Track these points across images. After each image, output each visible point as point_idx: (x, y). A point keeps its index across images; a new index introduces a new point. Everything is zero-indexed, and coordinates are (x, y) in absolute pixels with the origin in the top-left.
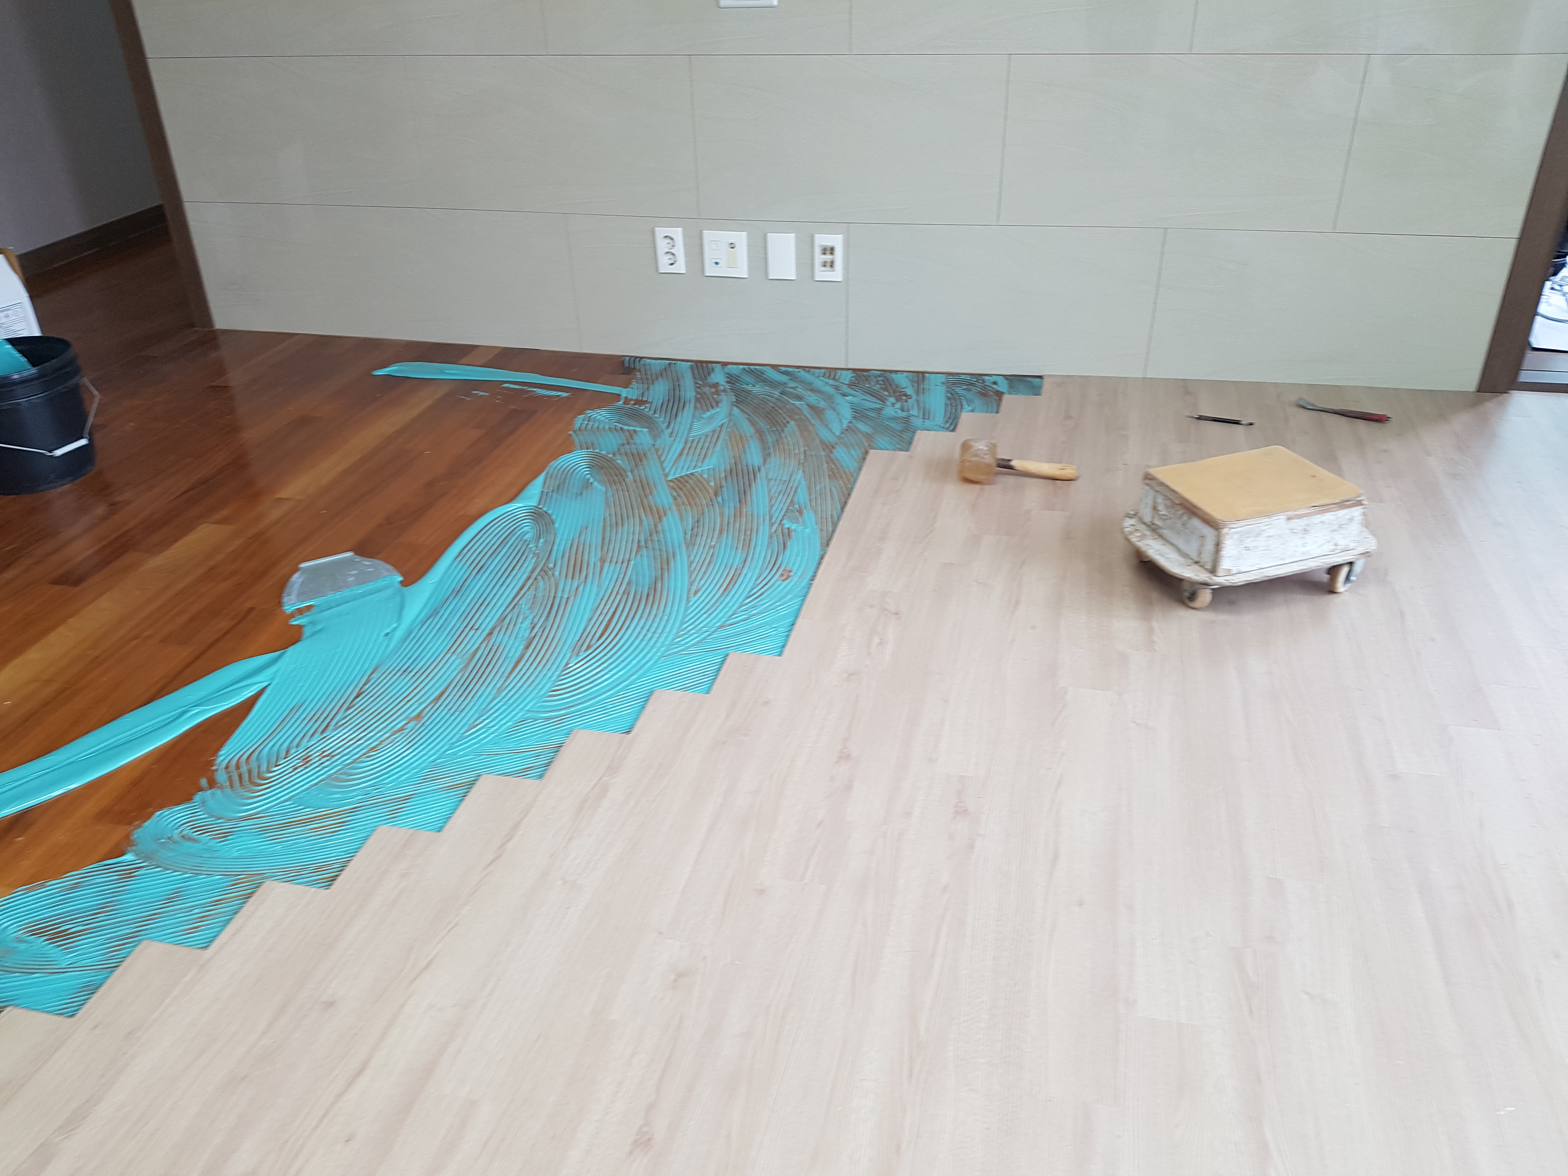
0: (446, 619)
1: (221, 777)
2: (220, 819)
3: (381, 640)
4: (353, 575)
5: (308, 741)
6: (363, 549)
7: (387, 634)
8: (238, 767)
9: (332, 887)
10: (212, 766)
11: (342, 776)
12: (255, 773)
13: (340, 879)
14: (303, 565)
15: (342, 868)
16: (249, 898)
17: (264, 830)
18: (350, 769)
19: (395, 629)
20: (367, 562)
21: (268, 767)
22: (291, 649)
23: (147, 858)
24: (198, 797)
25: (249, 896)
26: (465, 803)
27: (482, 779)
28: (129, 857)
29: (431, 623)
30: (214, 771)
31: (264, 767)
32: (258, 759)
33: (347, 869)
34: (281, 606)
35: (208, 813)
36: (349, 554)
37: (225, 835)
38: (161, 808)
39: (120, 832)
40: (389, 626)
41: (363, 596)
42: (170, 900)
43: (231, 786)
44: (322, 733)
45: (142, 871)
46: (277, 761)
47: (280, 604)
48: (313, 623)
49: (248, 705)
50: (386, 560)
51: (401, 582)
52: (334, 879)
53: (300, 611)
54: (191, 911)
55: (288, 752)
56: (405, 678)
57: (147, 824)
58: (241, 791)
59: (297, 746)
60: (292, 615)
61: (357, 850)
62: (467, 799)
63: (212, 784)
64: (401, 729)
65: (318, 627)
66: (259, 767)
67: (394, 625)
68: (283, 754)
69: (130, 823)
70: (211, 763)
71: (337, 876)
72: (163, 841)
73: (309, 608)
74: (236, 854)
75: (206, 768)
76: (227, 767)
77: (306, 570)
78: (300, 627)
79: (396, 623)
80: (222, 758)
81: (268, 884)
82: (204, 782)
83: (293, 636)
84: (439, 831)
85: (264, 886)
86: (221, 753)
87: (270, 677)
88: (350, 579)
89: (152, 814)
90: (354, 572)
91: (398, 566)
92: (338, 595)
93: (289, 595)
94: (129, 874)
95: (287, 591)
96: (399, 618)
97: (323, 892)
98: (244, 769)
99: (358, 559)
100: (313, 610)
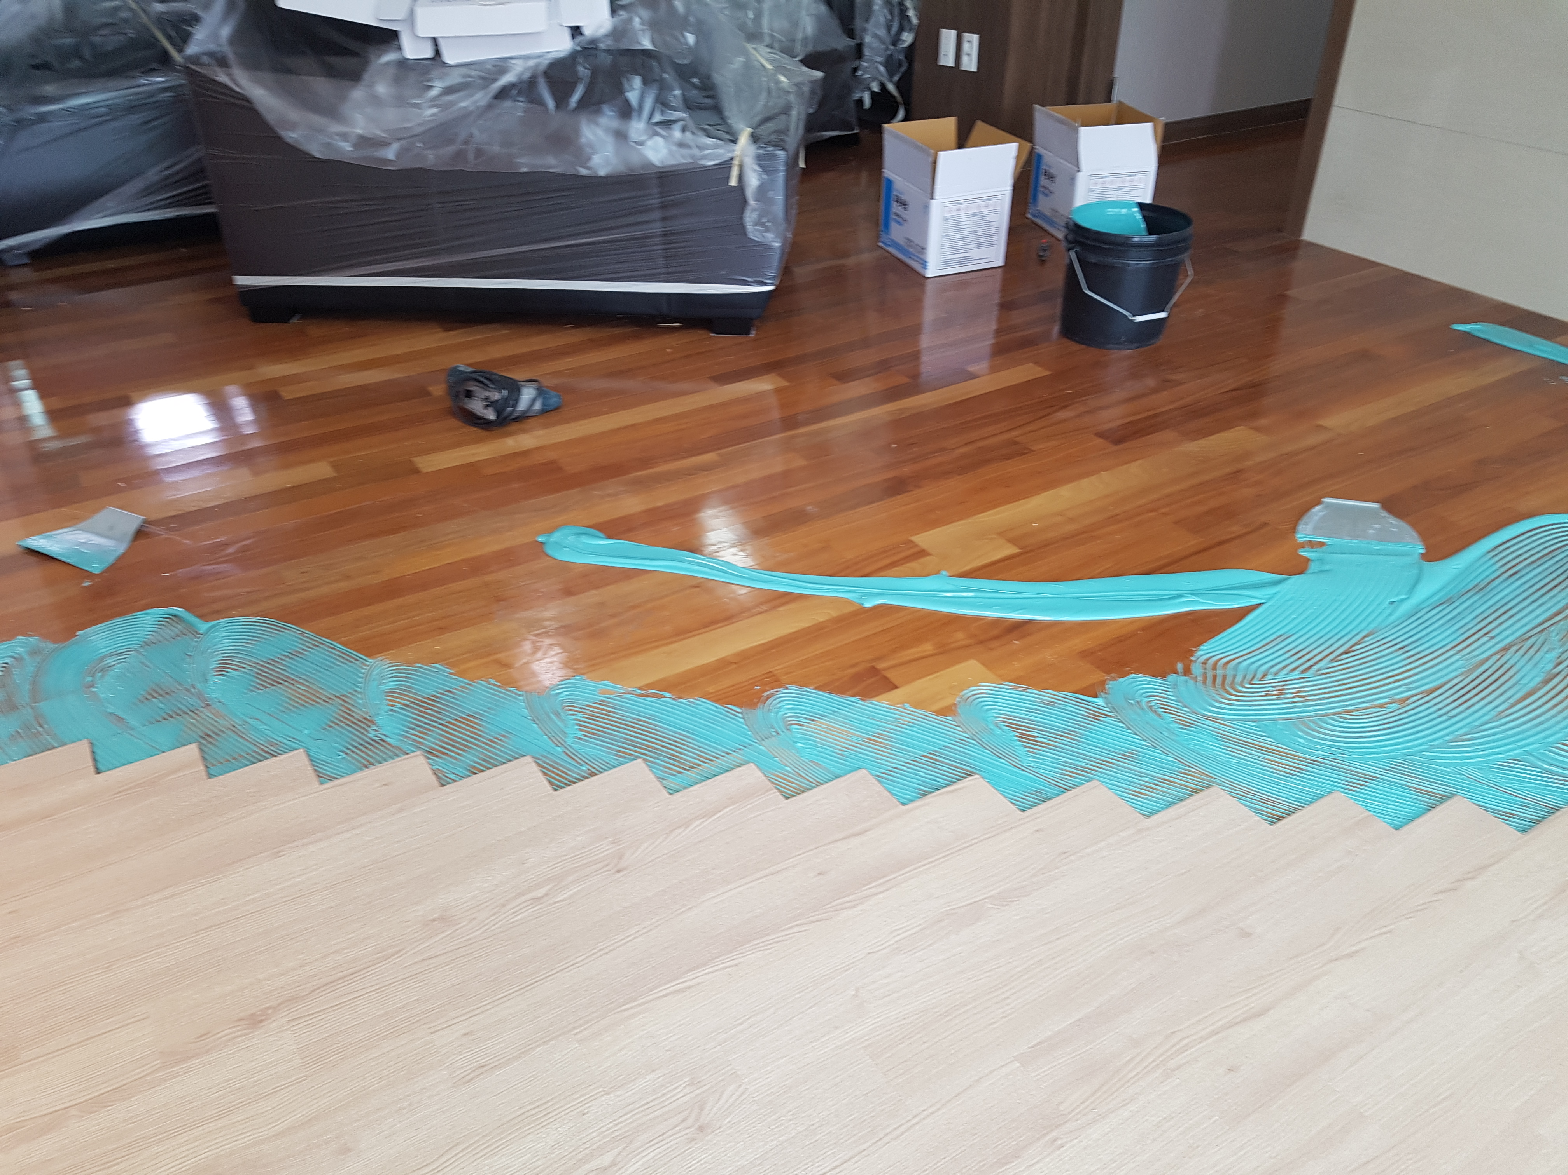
0: (1459, 613)
1: (1196, 669)
2: (1186, 707)
3: (1383, 607)
4: (1375, 529)
5: (1287, 674)
6: (1391, 505)
7: (1392, 603)
8: (1214, 667)
9: (1276, 826)
10: (1192, 656)
11: (1311, 724)
12: (1228, 680)
13: (1284, 821)
14: (1326, 500)
15: (1290, 813)
16: (1197, 793)
17: (1223, 738)
18: (1322, 721)
19: (1402, 601)
20: (1393, 520)
21: (1242, 681)
22: (1295, 578)
23: (1114, 710)
24: (1172, 677)
25: (1196, 792)
26: (1430, 814)
27: (1455, 799)
28: (1100, 701)
29: (1443, 610)
30: (1191, 661)
31: (1239, 679)
32: (1236, 668)
33: (1294, 816)
34: (1294, 532)
35: (1176, 697)
36: (1376, 506)
37: (1187, 725)
38: (1137, 672)
39: (1097, 676)
40: (1397, 595)
41: (1379, 553)
42: (1125, 756)
43: (1205, 682)
44: (1303, 672)
45: (1107, 719)
46: (1252, 680)
47: (1294, 530)
48: (1321, 561)
49: (1239, 614)
50: (1414, 525)
51: (1422, 554)
52: (1279, 819)
53: (1312, 545)
54: (1141, 777)
55: (1265, 675)
56: (1401, 655)
57: (1121, 680)
58: (1212, 692)
59: (1276, 674)
60: (1303, 545)
61: (1308, 804)
62: (1434, 811)
63: (1187, 672)
64: (1382, 706)
65: (1327, 567)
66: (1235, 676)
67: (1403, 597)
68: (1259, 675)
69: (1108, 672)
70: (1192, 653)
71: (1283, 817)
72: (1132, 701)
73: (1322, 544)
74: (1192, 747)
75: (1186, 655)
76: (1205, 663)
77: (1329, 505)
78: (1307, 560)
79: (1406, 595)
80: (1202, 653)
81: (1216, 789)
82: (1180, 666)
83: (1299, 567)
84: (1397, 829)
85: (1212, 789)
86: (1202, 647)
87: (1267, 596)
88: (1371, 532)
89: (1128, 674)
90: (1377, 526)
91: (1424, 536)
92: (1354, 543)
93: (1306, 524)
94: (1096, 716)
95: (1305, 519)
96: (1411, 591)
97: (1266, 825)
98: (1220, 672)
99: (1384, 514)
100: (1324, 548)
